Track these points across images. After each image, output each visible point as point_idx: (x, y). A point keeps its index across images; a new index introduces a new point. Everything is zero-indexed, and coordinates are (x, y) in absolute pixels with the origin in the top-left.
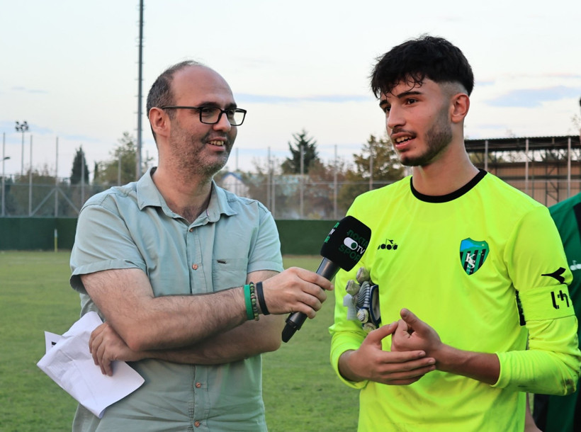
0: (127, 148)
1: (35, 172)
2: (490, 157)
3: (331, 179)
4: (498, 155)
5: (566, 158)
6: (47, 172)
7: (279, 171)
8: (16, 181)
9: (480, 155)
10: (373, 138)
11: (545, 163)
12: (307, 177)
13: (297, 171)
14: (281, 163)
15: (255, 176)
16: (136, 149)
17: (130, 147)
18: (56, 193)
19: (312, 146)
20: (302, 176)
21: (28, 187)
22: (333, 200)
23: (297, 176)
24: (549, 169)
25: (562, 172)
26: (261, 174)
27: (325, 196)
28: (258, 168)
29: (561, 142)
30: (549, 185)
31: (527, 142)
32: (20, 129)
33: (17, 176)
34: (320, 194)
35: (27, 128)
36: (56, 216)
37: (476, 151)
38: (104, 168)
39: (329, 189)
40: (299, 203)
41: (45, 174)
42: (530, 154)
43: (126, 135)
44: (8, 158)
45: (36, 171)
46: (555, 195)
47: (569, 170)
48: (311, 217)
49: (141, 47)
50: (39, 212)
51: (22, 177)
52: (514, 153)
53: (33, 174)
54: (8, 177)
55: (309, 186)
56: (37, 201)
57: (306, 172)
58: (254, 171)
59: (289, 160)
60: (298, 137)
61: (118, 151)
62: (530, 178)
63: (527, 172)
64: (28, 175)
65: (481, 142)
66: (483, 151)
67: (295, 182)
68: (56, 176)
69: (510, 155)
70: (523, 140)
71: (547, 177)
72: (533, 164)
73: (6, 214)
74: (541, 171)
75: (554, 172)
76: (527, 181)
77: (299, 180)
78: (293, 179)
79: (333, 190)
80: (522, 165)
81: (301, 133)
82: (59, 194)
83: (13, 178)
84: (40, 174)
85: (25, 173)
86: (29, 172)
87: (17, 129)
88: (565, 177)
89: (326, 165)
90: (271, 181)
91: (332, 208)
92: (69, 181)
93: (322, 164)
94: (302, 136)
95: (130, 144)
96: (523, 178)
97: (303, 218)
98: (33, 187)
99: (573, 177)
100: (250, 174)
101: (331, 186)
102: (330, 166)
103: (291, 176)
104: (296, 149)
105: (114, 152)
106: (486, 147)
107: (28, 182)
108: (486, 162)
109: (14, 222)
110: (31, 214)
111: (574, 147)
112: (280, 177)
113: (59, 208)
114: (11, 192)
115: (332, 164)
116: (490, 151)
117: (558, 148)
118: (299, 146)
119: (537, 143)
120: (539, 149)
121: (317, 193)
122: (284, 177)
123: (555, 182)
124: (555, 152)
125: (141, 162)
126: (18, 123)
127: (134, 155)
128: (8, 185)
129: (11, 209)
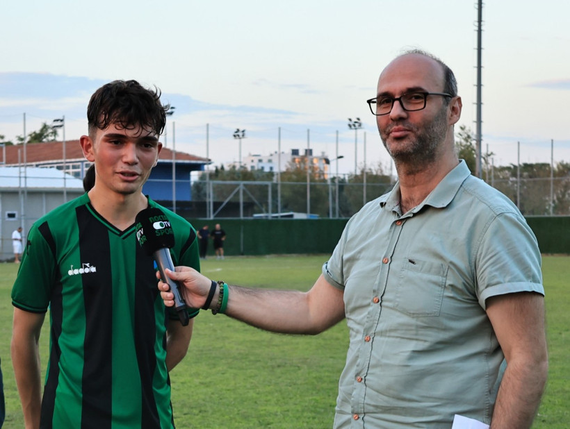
0: (464, 143)
1: (369, 171)
6: (382, 171)
8: (349, 180)
16: (474, 143)
17: (467, 141)
21: (363, 186)
32: (353, 127)
33: (350, 176)
35: (360, 125)
41: (379, 173)
43: (463, 128)
44: (341, 157)
45: (370, 169)
49: (480, 31)
51: (356, 176)
53: (367, 173)
54: (342, 177)
64: (362, 175)
68: (391, 175)
73: (340, 216)
83: (347, 178)
84: (374, 173)
85: (359, 173)
86: (363, 172)
87: (350, 126)
95: (467, 138)
98: (367, 186)
107: (362, 182)
114: (345, 193)
125: (481, 157)
126: (350, 120)
127: (473, 149)
128: (342, 185)
129: (345, 210)
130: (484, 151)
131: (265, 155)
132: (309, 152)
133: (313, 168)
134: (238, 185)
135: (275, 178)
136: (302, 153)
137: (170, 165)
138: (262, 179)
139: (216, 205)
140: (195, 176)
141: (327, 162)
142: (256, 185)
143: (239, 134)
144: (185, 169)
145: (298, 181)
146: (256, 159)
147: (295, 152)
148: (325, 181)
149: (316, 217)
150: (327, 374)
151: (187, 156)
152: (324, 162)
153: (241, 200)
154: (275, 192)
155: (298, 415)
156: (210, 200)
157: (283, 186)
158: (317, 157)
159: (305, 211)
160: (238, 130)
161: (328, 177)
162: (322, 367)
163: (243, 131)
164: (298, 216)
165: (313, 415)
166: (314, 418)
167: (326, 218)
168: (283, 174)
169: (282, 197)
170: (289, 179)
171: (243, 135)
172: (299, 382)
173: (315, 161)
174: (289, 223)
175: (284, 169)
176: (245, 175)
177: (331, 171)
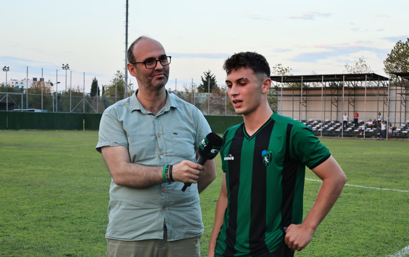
0: (119, 79)
1: (73, 90)
2: (304, 85)
3: (223, 95)
4: (308, 83)
5: (342, 85)
6: (79, 91)
7: (196, 91)
8: (63, 94)
9: (298, 84)
11: (331, 88)
12: (211, 94)
13: (206, 91)
14: (198, 87)
15: (184, 93)
16: (124, 79)
17: (121, 78)
18: (84, 101)
19: (213, 78)
20: (208, 94)
21: (70, 97)
22: (225, 106)
23: (206, 94)
24: (333, 91)
25: (340, 93)
26: (187, 93)
27: (220, 104)
28: (186, 89)
29: (339, 77)
30: (333, 99)
31: (323, 77)
32: (65, 68)
33: (63, 92)
34: (218, 103)
35: (68, 68)
36: (84, 113)
37: (296, 82)
38: (107, 89)
39: (222, 100)
40: (207, 108)
41: (78, 91)
42: (324, 83)
43: (118, 72)
44: (59, 83)
46: (336, 104)
47: (343, 92)
48: (213, 114)
49: (127, 26)
50: (75, 111)
51: (66, 92)
52: (316, 83)
54: (59, 92)
55: (212, 98)
56: (74, 105)
57: (211, 92)
58: (184, 90)
59: (202, 85)
60: (206, 74)
61: (114, 80)
62: (323, 96)
63: (322, 92)
64: (69, 92)
65: (299, 77)
66: (300, 82)
67: (204, 96)
68: (84, 92)
69: (313, 84)
70: (320, 76)
71: (332, 95)
72: (325, 88)
73: (58, 111)
74: (329, 92)
75: (336, 93)
76: (322, 97)
77: (207, 96)
78: (204, 95)
79: (225, 101)
80: (320, 89)
81: (208, 72)
82: (85, 101)
83: (61, 93)
84: (75, 91)
86: (69, 90)
87: (63, 68)
88: (341, 95)
89: (220, 88)
90: (193, 96)
91: (224, 110)
92: (89, 95)
93: (218, 88)
94: (208, 74)
95: (121, 76)
96: (320, 95)
97: (209, 115)
98: (72, 97)
99: (345, 95)
100: (182, 93)
101: (222, 99)
102: (223, 89)
103: (203, 94)
104: (205, 80)
105: (112, 80)
106: (302, 80)
107: (69, 95)
108: (302, 87)
109: (63, 115)
110: (71, 112)
111: (346, 80)
112: (197, 94)
113: (85, 108)
114: (60, 100)
115: (224, 88)
116: (304, 81)
117: (338, 81)
118: (207, 78)
119: (328, 78)
120: (328, 81)
121: (216, 102)
122: (199, 94)
123: (336, 97)
124: (336, 83)
125: (127, 86)
126: (63, 65)
127: (123, 82)
128: (59, 96)
129: (60, 109)
130: (128, 83)
131: (19, 80)
132: (42, 80)
133: (45, 88)
134: (6, 94)
135: (24, 91)
136: (38, 80)
138: (18, 92)
141: (52, 85)
142: (15, 95)
143: (6, 69)
145: (36, 93)
146: (15, 82)
147: (35, 79)
148: (50, 94)
149: (46, 111)
150: (54, 189)
152: (50, 84)
153: (7, 102)
154: (25, 99)
155: (40, 210)
157: (29, 95)
158: (46, 82)
159: (40, 108)
160: (5, 67)
161: (52, 92)
162: (52, 185)
163: (8, 68)
164: (37, 111)
165: (48, 210)
166: (48, 211)
167: (51, 112)
168: (29, 89)
169: (28, 101)
170: (32, 93)
171: (8, 70)
172: (40, 193)
173: (45, 84)
174: (32, 114)
175: (29, 87)
176: (9, 89)
177: (53, 89)
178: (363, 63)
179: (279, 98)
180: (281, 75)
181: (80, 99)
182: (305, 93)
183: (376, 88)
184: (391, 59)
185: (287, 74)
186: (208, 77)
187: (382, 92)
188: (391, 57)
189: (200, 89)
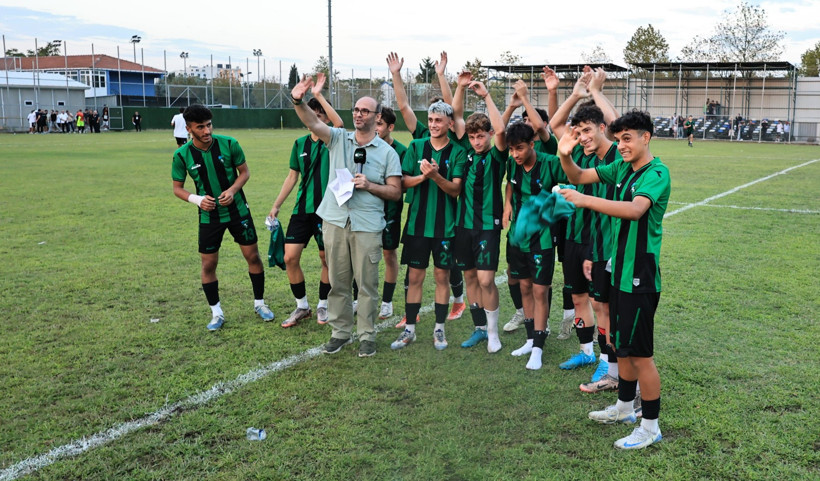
0: (323, 66)
2: (534, 76)
6: (275, 81)
7: (414, 81)
9: (529, 74)
10: (468, 63)
11: (565, 80)
12: (430, 85)
13: (425, 81)
14: (415, 76)
16: (328, 66)
17: (325, 65)
18: (281, 94)
20: (427, 84)
21: (263, 89)
23: (424, 84)
24: (567, 83)
29: (574, 68)
33: (256, 83)
35: (261, 54)
36: (281, 108)
37: (526, 72)
41: (273, 82)
43: (322, 58)
44: (250, 73)
45: (268, 80)
50: (270, 106)
51: (259, 83)
53: (266, 82)
54: (251, 84)
55: (431, 90)
56: (269, 100)
57: (430, 82)
59: (420, 74)
60: (425, 61)
61: (318, 67)
64: (263, 83)
65: (530, 67)
66: (531, 72)
67: (423, 87)
68: (280, 83)
71: (566, 88)
73: (250, 107)
77: (426, 86)
81: (427, 59)
82: (283, 94)
83: (254, 84)
84: (270, 82)
85: (261, 81)
86: (263, 81)
87: (255, 54)
90: (410, 87)
92: (287, 86)
95: (325, 63)
98: (266, 90)
103: (421, 84)
104: (424, 68)
105: (315, 68)
106: (533, 70)
107: (263, 87)
108: (533, 78)
109: (256, 111)
110: (266, 107)
112: (415, 85)
113: (283, 103)
114: (252, 93)
116: (534, 72)
117: (573, 71)
118: (426, 66)
119: (561, 68)
120: (562, 71)
122: (417, 85)
124: (571, 73)
125: (332, 74)
126: (255, 50)
127: (328, 70)
128: (251, 88)
129: (253, 103)
130: (334, 70)
131: (200, 66)
132: (228, 66)
133: (233, 78)
134: (185, 88)
135: (208, 82)
136: (224, 67)
137: (141, 74)
139: (172, 99)
140: (156, 80)
141: (242, 75)
142: (197, 88)
143: (184, 55)
144: (150, 77)
145: (224, 85)
146: (195, 70)
147: (220, 66)
148: (240, 86)
149: (235, 107)
151: (152, 69)
152: (239, 75)
153: (188, 97)
154: (210, 92)
156: (168, 95)
157: (214, 87)
158: (234, 71)
159: (229, 104)
160: (183, 53)
161: (242, 83)
163: (187, 54)
164: (224, 106)
167: (242, 108)
168: (214, 80)
169: (214, 95)
170: (218, 85)
171: (187, 56)
173: (233, 73)
174: (219, 111)
175: (214, 77)
176: (191, 81)
177: (243, 80)
178: (601, 51)
179: (507, 91)
180: (510, 64)
181: (276, 92)
182: (536, 85)
183: (613, 80)
184: (631, 47)
185: (517, 64)
186: (428, 65)
187: (620, 85)
188: (631, 43)
189: (418, 78)
